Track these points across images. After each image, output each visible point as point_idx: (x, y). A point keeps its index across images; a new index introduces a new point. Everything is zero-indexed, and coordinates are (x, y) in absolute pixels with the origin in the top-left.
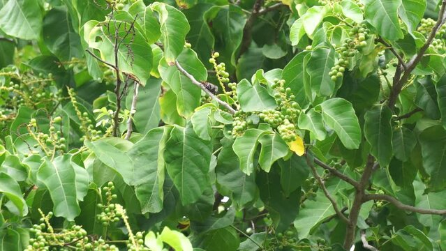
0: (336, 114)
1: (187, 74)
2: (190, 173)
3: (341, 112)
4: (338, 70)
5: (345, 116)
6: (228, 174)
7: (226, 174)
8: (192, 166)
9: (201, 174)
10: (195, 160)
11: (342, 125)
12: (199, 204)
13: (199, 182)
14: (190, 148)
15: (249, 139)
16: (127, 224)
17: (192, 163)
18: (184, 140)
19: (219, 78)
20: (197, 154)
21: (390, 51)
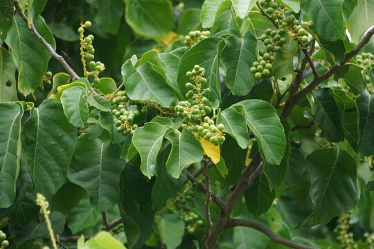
0: (255, 118)
1: (45, 42)
2: (43, 163)
3: (261, 118)
4: (264, 66)
5: (266, 123)
6: (81, 172)
7: (77, 171)
8: (46, 156)
9: (57, 167)
10: (50, 149)
11: (261, 133)
12: (23, 202)
13: (53, 177)
14: (45, 133)
15: (149, 134)
16: (48, 221)
17: (46, 153)
18: (39, 122)
19: (82, 52)
20: (53, 142)
21: (302, 52)
